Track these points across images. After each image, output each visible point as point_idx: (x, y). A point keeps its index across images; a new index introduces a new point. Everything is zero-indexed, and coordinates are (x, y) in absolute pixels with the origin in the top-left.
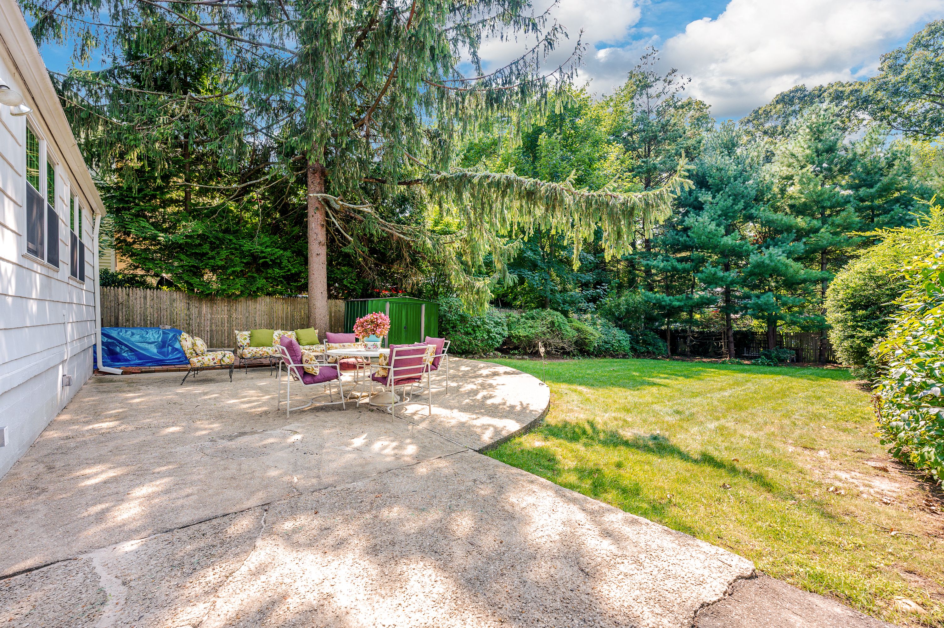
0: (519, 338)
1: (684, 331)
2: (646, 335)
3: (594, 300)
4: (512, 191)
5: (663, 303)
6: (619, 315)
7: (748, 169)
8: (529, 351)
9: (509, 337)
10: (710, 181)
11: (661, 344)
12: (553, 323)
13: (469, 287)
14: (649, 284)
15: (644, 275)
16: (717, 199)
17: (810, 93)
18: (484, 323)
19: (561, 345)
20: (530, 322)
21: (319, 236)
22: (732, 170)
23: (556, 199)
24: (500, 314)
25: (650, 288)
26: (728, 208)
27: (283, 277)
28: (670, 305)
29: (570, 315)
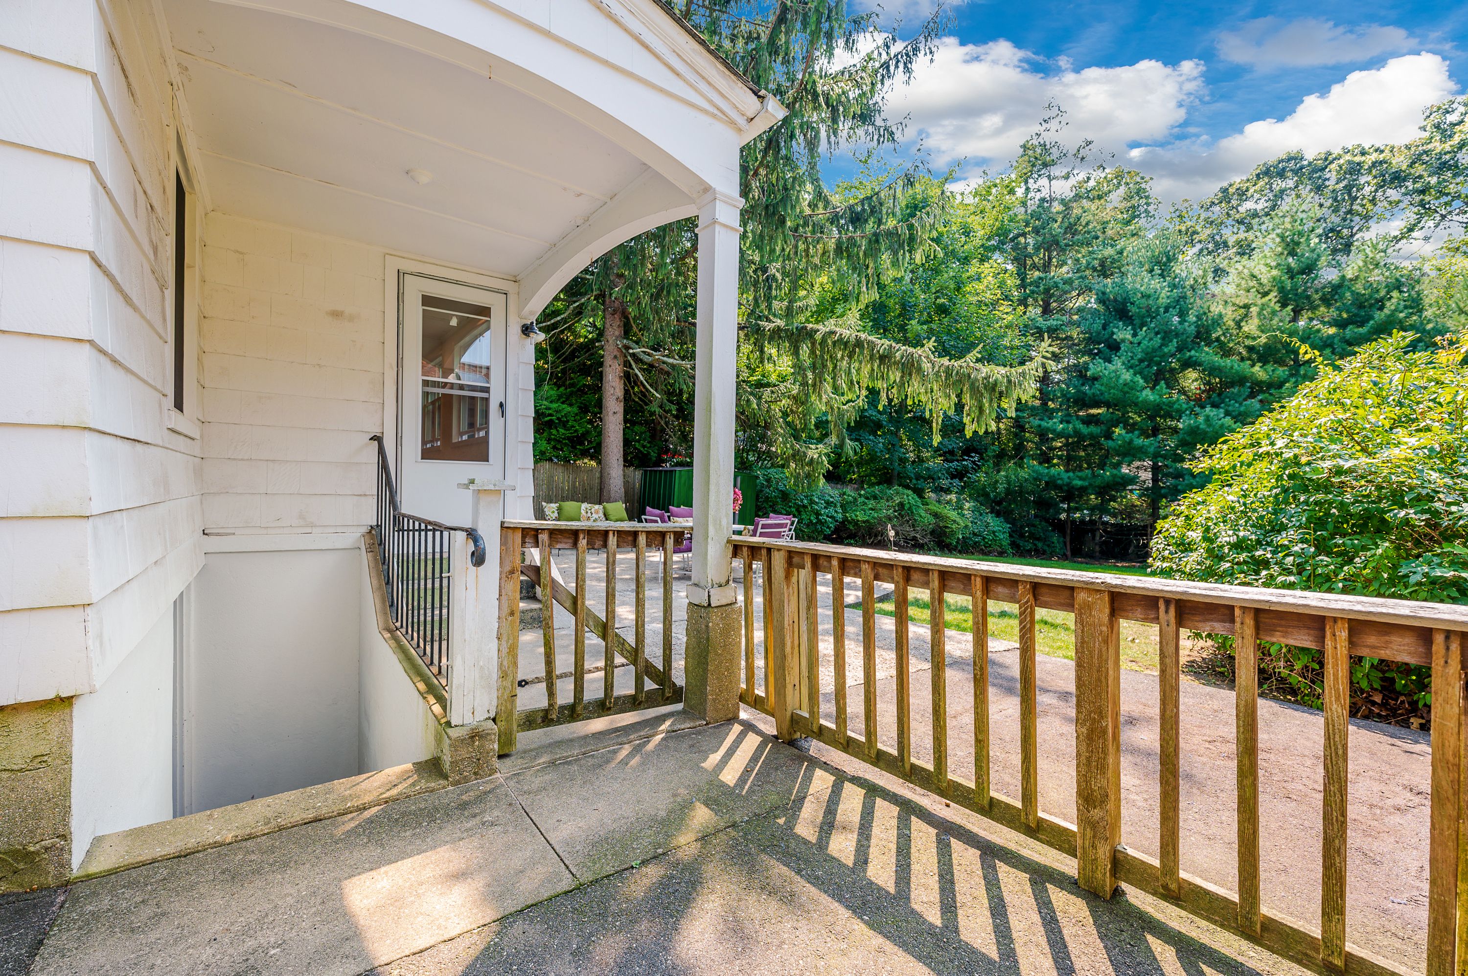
0: (856, 523)
1: (1092, 522)
2: (1034, 526)
3: (959, 475)
4: (862, 353)
5: (1059, 482)
6: (995, 497)
7: (1189, 293)
8: (870, 541)
9: (843, 523)
10: (1133, 310)
11: (1055, 539)
12: (901, 505)
13: (798, 456)
14: (1043, 453)
15: (1037, 439)
16: (1139, 338)
17: (1310, 164)
18: (812, 502)
19: (913, 534)
20: (871, 503)
21: (617, 390)
22: (1164, 295)
23: (913, 365)
24: (832, 492)
25: (1045, 459)
26: (1154, 350)
27: (568, 438)
28: (1068, 484)
29: (927, 495)
